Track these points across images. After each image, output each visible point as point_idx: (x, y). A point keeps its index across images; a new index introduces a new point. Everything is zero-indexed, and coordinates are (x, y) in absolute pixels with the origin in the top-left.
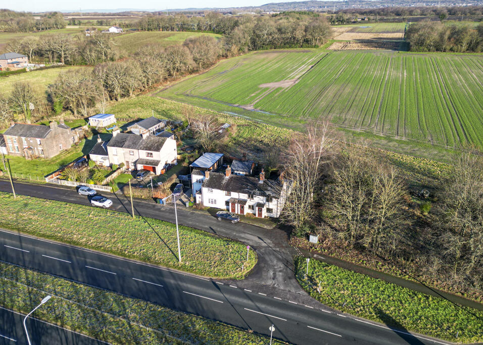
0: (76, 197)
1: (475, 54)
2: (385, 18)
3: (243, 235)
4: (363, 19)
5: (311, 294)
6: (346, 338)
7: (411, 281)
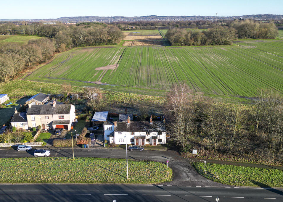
0: (17, 153)
1: (205, 46)
2: (145, 27)
3: (153, 157)
4: (131, 28)
5: (214, 180)
6: (247, 198)
7: (255, 164)
